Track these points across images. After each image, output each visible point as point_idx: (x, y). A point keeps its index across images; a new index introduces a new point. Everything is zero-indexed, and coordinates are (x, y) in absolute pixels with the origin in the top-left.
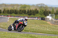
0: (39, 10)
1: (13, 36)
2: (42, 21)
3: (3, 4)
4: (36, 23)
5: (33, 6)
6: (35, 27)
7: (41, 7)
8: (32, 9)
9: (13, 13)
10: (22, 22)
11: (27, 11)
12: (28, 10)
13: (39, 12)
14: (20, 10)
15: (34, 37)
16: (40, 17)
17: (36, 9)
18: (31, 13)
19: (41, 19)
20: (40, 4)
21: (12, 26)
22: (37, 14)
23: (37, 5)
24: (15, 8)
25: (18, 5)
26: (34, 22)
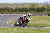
0: (46, 8)
1: (25, 31)
2: (49, 16)
3: (15, 4)
4: (44, 19)
5: (41, 4)
6: (43, 22)
7: (47, 5)
8: (40, 7)
9: (24, 11)
10: (26, 19)
11: (35, 8)
12: (37, 8)
13: (46, 9)
14: (30, 8)
15: (43, 31)
16: (47, 13)
17: (44, 7)
18: (39, 10)
19: (48, 15)
20: (46, 3)
21: (17, 22)
22: (44, 11)
23: (44, 3)
24: (26, 6)
25: (27, 4)
26: (42, 18)
